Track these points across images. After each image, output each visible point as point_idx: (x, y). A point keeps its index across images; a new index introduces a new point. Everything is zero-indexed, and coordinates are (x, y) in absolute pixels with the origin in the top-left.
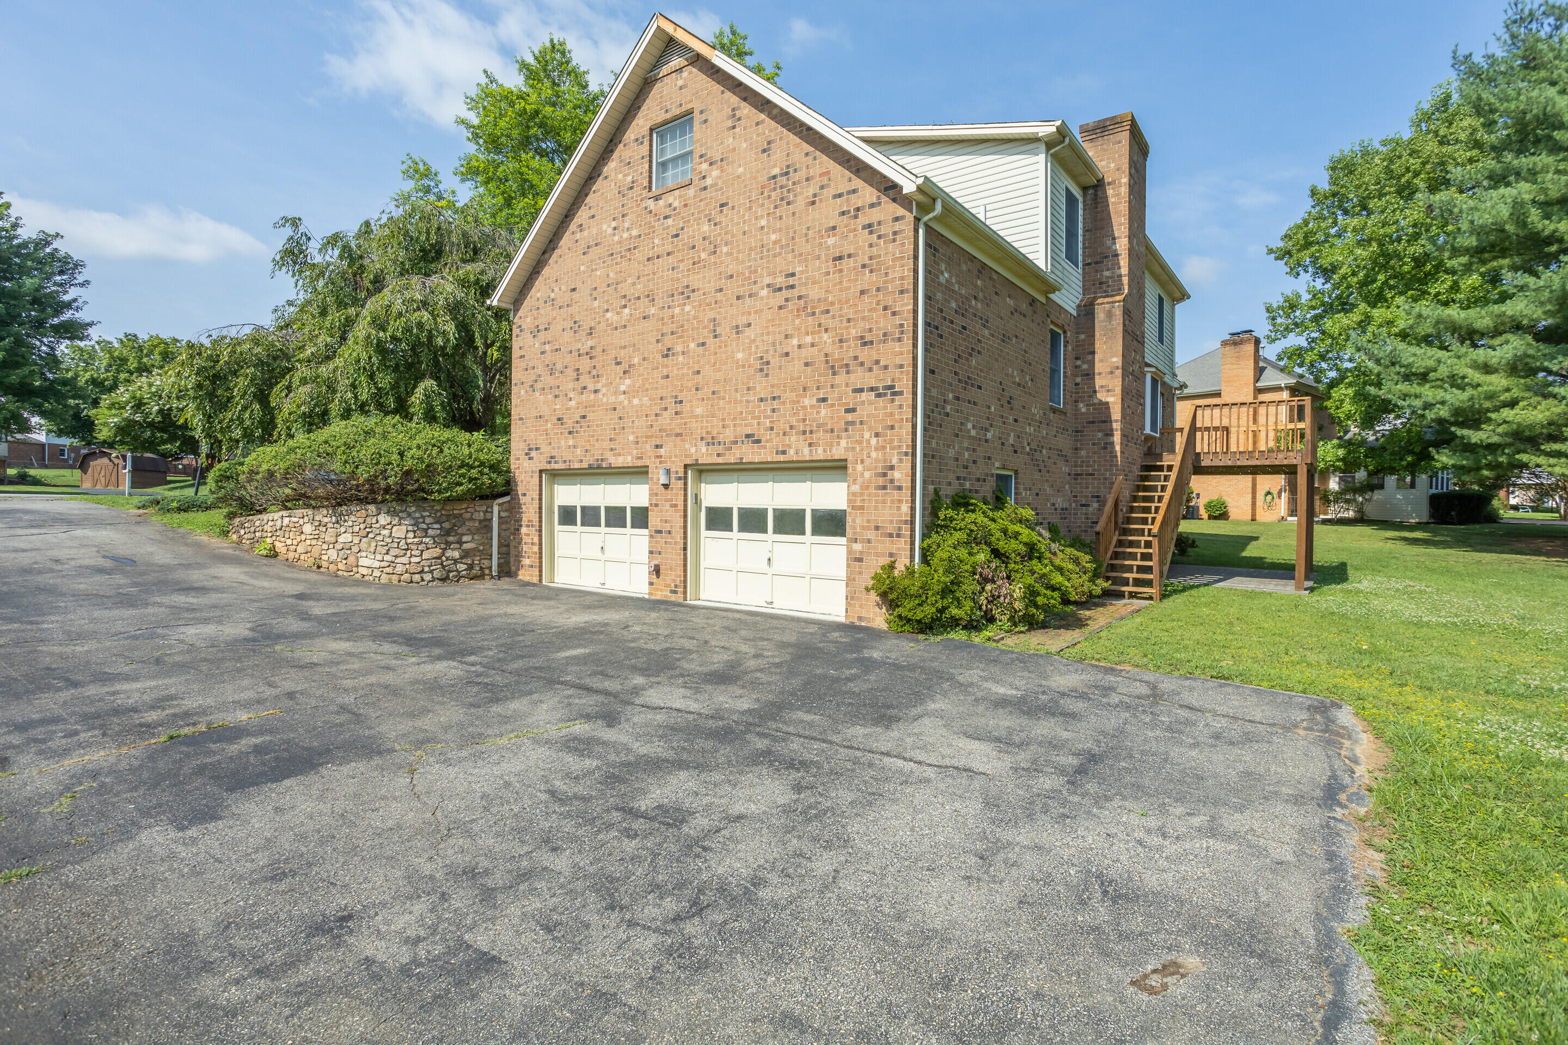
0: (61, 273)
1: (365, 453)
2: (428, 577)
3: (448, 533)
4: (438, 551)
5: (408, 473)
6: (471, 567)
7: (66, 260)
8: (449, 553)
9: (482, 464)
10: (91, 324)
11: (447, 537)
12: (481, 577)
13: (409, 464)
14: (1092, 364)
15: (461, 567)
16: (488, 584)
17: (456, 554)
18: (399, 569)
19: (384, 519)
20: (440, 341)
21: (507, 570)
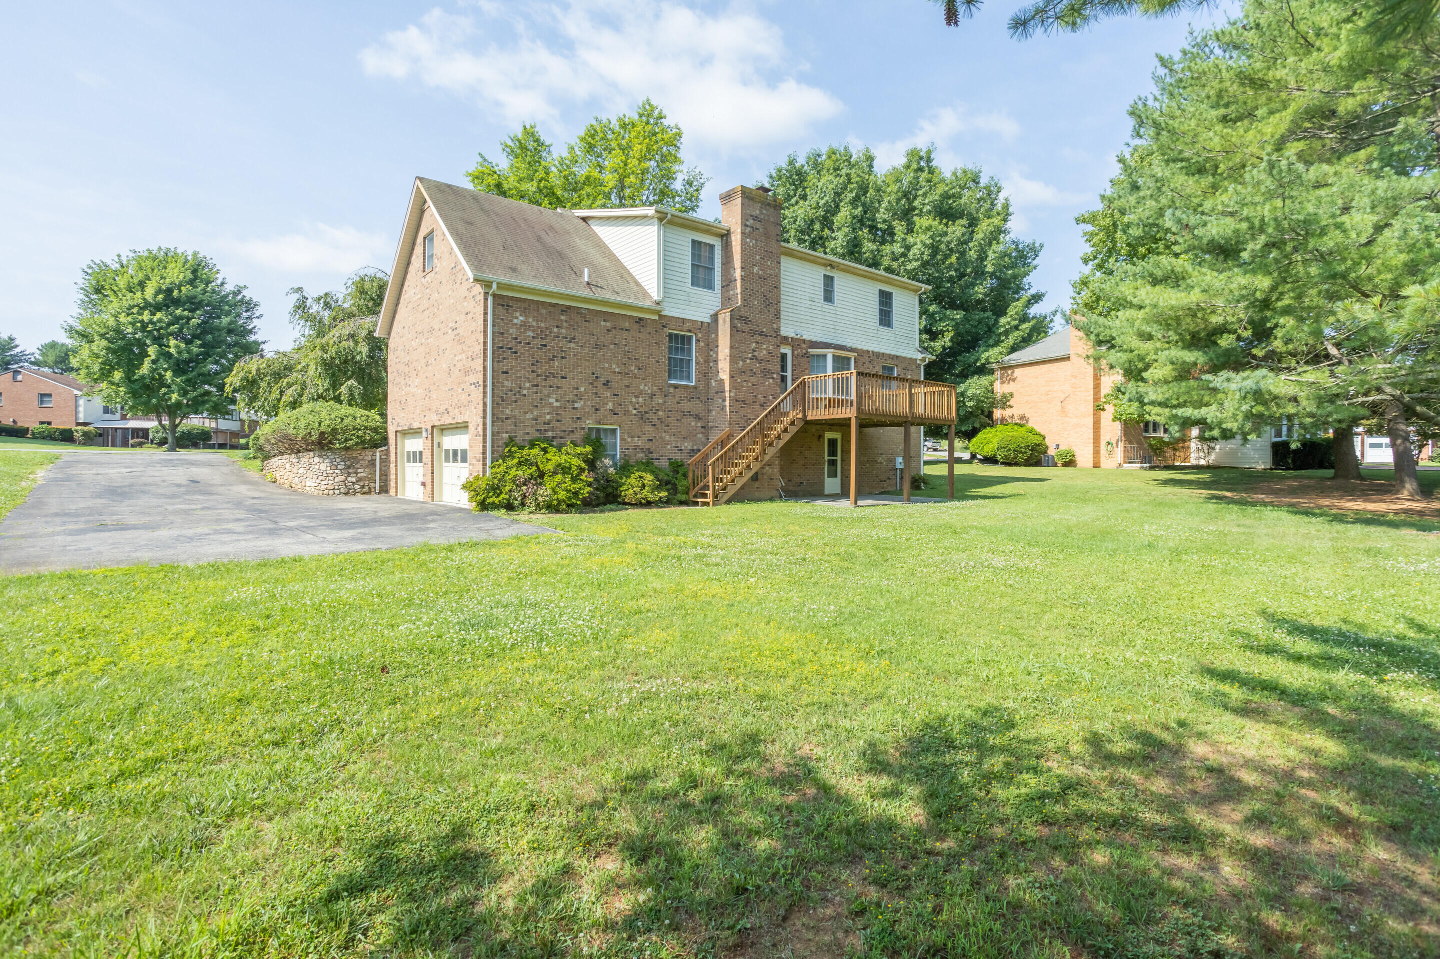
0: (247, 311)
1: (302, 423)
2: (337, 492)
3: (349, 467)
4: (343, 478)
5: (323, 433)
6: (363, 487)
7: (248, 303)
8: (349, 479)
9: (366, 428)
10: (264, 343)
11: (349, 469)
12: (369, 492)
13: (323, 428)
14: (717, 353)
15: (357, 487)
16: (373, 496)
17: (354, 480)
18: (323, 487)
19: (317, 459)
20: (358, 358)
21: (384, 490)
